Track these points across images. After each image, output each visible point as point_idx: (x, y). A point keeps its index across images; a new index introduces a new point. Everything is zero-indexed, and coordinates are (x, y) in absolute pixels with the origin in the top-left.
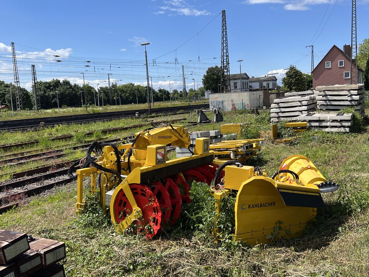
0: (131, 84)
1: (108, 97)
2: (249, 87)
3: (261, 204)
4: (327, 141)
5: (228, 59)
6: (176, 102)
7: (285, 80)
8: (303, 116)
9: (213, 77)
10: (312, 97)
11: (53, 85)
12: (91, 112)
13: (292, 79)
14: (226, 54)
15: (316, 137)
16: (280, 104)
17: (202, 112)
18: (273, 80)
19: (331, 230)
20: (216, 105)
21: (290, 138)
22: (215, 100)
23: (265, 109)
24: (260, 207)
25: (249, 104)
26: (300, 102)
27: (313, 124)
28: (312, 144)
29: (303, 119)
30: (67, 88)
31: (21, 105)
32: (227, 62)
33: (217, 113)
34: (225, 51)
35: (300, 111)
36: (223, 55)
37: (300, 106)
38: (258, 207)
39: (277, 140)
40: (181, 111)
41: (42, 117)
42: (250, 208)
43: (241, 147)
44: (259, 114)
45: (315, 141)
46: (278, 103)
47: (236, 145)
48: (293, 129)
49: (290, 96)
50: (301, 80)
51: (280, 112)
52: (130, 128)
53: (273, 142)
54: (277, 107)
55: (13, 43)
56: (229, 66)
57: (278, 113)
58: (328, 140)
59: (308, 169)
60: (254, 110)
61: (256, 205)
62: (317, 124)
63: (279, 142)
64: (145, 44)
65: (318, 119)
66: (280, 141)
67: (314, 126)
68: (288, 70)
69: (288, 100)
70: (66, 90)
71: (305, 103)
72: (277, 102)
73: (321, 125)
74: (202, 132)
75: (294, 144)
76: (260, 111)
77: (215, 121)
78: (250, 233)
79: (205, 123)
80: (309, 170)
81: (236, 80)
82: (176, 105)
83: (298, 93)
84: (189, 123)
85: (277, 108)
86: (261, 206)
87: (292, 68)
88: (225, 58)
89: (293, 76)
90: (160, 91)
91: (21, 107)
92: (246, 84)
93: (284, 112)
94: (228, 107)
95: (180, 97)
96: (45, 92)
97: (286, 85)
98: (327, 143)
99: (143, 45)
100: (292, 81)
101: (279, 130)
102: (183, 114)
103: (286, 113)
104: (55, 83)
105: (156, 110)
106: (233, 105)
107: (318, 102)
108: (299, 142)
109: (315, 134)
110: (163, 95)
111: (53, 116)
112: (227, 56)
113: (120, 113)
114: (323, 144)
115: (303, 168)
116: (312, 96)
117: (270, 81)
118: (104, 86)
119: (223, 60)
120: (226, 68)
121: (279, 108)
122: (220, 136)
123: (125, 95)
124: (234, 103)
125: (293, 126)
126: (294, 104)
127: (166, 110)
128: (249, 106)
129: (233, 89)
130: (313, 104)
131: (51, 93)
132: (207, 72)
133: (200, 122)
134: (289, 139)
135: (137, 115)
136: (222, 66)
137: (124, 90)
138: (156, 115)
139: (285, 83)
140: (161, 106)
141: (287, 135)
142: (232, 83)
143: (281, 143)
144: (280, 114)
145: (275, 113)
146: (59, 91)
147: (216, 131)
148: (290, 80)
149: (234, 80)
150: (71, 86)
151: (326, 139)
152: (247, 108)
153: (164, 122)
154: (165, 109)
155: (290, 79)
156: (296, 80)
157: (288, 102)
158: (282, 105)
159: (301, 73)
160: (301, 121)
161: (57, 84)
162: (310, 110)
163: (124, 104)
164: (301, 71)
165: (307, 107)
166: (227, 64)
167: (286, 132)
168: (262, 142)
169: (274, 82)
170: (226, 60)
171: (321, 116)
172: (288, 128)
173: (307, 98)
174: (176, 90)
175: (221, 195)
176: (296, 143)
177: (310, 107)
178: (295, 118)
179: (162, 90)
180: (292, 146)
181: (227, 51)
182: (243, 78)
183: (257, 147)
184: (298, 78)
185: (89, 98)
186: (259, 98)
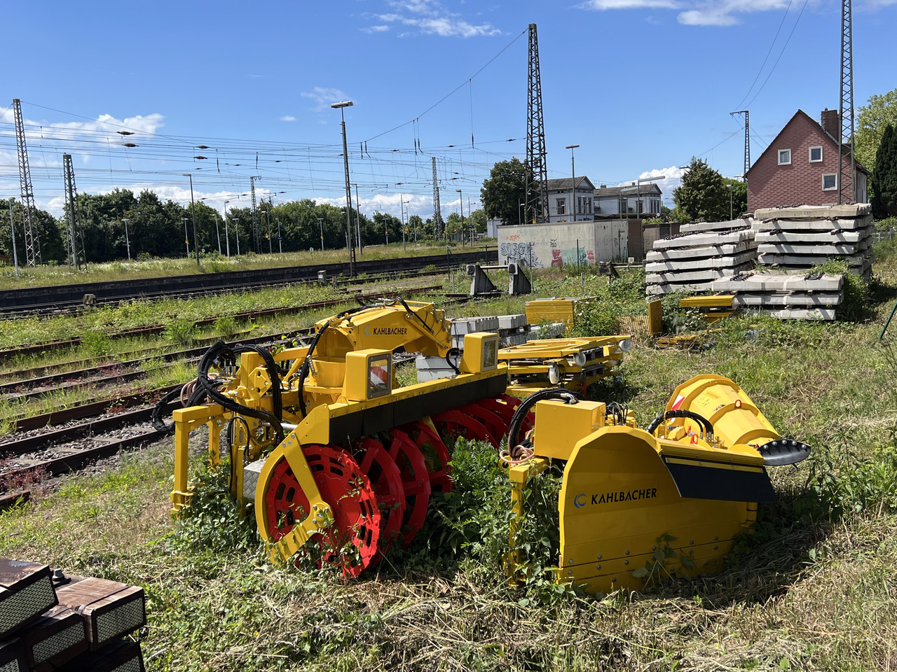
0: (308, 202)
1: (251, 234)
2: (593, 211)
3: (623, 493)
4: (782, 340)
5: (544, 143)
6: (416, 246)
7: (681, 194)
8: (725, 281)
9: (507, 187)
10: (747, 234)
11: (117, 202)
12: (210, 271)
13: (699, 191)
14: (539, 131)
15: (755, 331)
16: (667, 252)
17: (480, 270)
18: (651, 194)
19: (792, 557)
20: (513, 253)
21: (693, 335)
22: (512, 242)
23: (633, 264)
24: (620, 500)
25: (594, 252)
26: (717, 246)
27: (749, 300)
28: (744, 348)
29: (723, 288)
30: (151, 212)
32: (540, 150)
33: (516, 273)
34: (535, 123)
35: (716, 269)
36: (532, 133)
37: (717, 257)
38: (616, 501)
39: (662, 338)
40: (430, 267)
41: (90, 282)
42: (596, 503)
43: (575, 354)
44: (617, 275)
45: (751, 341)
46: (663, 250)
47: (562, 350)
48: (700, 313)
49: (694, 233)
50: (720, 194)
51: (669, 271)
52: (305, 308)
53: (651, 343)
54: (660, 259)
55: (18, 101)
56: (545, 158)
57: (662, 273)
58: (785, 340)
59: (736, 408)
60: (605, 266)
61: (610, 496)
62: (757, 300)
63: (666, 344)
64: (342, 106)
65: (759, 288)
66: (668, 342)
67: (750, 306)
68: (688, 170)
69: (689, 241)
70: (149, 217)
71: (728, 249)
72: (661, 247)
73: (766, 303)
74: (479, 320)
75: (702, 350)
76: (620, 269)
77: (511, 292)
78: (597, 565)
79: (486, 296)
80: (738, 410)
81: (562, 192)
82: (416, 254)
83: (712, 226)
84: (448, 296)
85: (660, 262)
86: (622, 498)
87: (697, 166)
88: (536, 140)
89: (699, 183)
90: (379, 218)
91: (37, 258)
92: (587, 202)
93: (678, 271)
94: (544, 260)
95: (428, 233)
96: (96, 221)
97: (684, 205)
98: (780, 345)
99: (336, 107)
100: (697, 196)
101: (667, 314)
102: (434, 275)
103: (684, 273)
104: (121, 199)
105: (369, 265)
106: (556, 253)
107: (760, 246)
108: (715, 345)
109: (752, 323)
110: (387, 230)
111: (115, 280)
112: (540, 135)
113: (280, 272)
114: (772, 349)
115: (723, 406)
116: (746, 231)
117: (645, 195)
118: (241, 207)
119: (532, 145)
120: (539, 164)
121: (665, 262)
122: (525, 330)
123: (292, 229)
124: (557, 248)
125: (699, 306)
126: (702, 252)
127: (391, 265)
128: (594, 255)
129: (556, 214)
130: (748, 251)
131: (111, 224)
132: (493, 174)
133: (476, 295)
134: (690, 337)
135: (321, 277)
136: (530, 159)
137: (291, 216)
138: (367, 277)
139: (681, 201)
141: (684, 327)
142: (553, 200)
143: (671, 345)
144: (670, 277)
145: (658, 273)
146: (132, 217)
147: (515, 316)
148: (692, 194)
149: (559, 192)
150: (160, 207)
151: (780, 337)
152: (589, 260)
153: (388, 295)
154: (390, 263)
155: (692, 191)
156: (706, 195)
157: (689, 247)
158: (672, 254)
159: (719, 176)
160: (718, 292)
161: (126, 200)
162: (742, 267)
163: (291, 250)
164: (719, 173)
165: (734, 260)
166: (542, 154)
167: (682, 319)
168: (624, 342)
169: (653, 198)
170: (538, 145)
171: (767, 282)
172: (687, 309)
173: (733, 238)
174: (418, 217)
175: (525, 473)
176: (708, 345)
177: (740, 259)
178: (702, 287)
179: (382, 217)
180: (697, 353)
181: (541, 123)
182: (579, 189)
183: (613, 355)
184: (713, 190)
185: (205, 235)
186: (617, 237)
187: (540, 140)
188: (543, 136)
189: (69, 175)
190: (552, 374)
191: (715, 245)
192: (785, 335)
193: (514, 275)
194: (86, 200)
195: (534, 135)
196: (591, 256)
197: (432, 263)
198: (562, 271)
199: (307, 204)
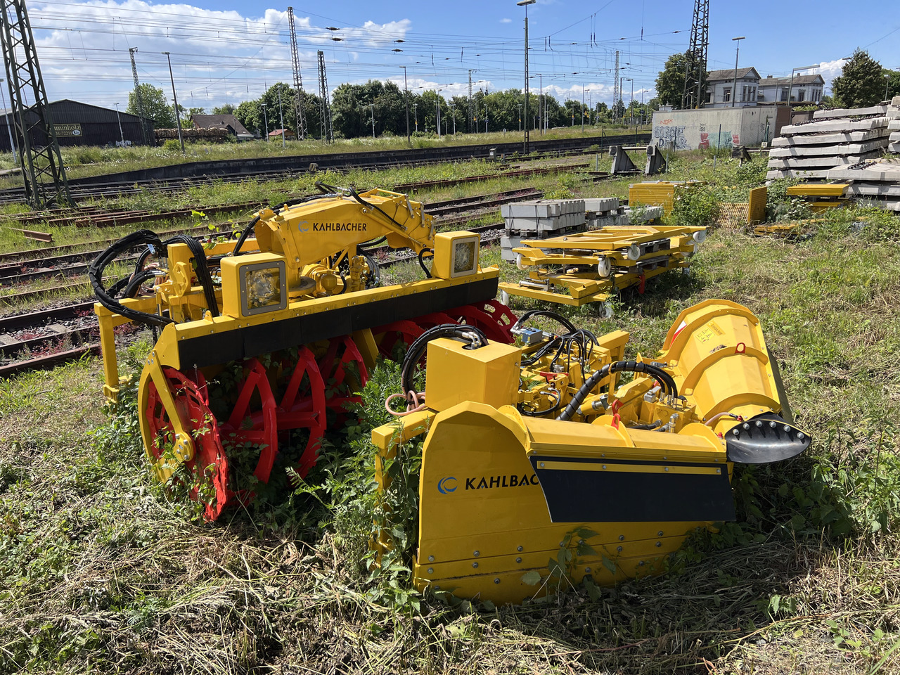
0: (515, 91)
1: (467, 118)
2: (756, 99)
3: (516, 477)
4: (889, 235)
5: (707, 34)
6: (593, 128)
7: (839, 84)
8: (842, 170)
9: (679, 76)
10: (881, 121)
11: (369, 91)
12: (417, 147)
13: (857, 80)
14: (704, 23)
15: (861, 223)
16: (794, 138)
17: (622, 152)
18: (815, 84)
20: (665, 136)
21: (793, 224)
22: (664, 126)
23: (765, 149)
24: (511, 485)
25: (739, 136)
26: (846, 133)
27: (864, 190)
28: (845, 241)
29: (839, 176)
30: (393, 99)
31: (304, 128)
32: (703, 41)
33: (654, 154)
34: (701, 15)
35: (841, 156)
36: (697, 25)
37: (844, 144)
38: (504, 485)
39: (760, 226)
40: (593, 147)
41: (325, 153)
42: (473, 488)
43: (628, 248)
44: (749, 158)
45: (856, 234)
46: (790, 136)
47: (615, 243)
48: (806, 201)
49: (827, 119)
50: (878, 83)
51: (792, 157)
52: (461, 182)
53: (747, 231)
54: (786, 145)
55: (291, 8)
56: (706, 49)
57: (786, 158)
58: (892, 235)
59: (737, 352)
60: (738, 150)
61: (495, 479)
62: (874, 190)
63: (763, 232)
64: (526, 3)
65: (878, 177)
66: (765, 230)
67: (866, 196)
68: (850, 61)
69: (818, 127)
70: (391, 102)
71: (857, 136)
72: (789, 133)
73: (883, 193)
75: (799, 240)
76: (752, 152)
77: (647, 171)
78: (472, 562)
79: (624, 175)
80: (739, 357)
81: (730, 82)
82: (587, 135)
83: (847, 112)
84: (591, 173)
85: (785, 147)
86: (514, 483)
87: (860, 57)
88: (700, 31)
89: (859, 73)
90: (569, 104)
91: (305, 134)
92: (752, 91)
93: (802, 157)
94: (692, 142)
95: (609, 118)
96: (354, 105)
97: (841, 94)
98: (886, 240)
99: (521, 5)
100: (855, 85)
101: (772, 201)
102: (595, 153)
103: (808, 159)
104: (372, 88)
105: (545, 144)
106: (704, 137)
107: (892, 134)
108: (814, 235)
109: (860, 215)
110: (575, 114)
111: (344, 152)
112: (704, 27)
113: (472, 149)
114: (876, 244)
115: (723, 347)
116: (881, 119)
117: (809, 85)
118: (460, 96)
119: (696, 36)
120: (700, 54)
121: (790, 148)
123: (499, 113)
124: (706, 132)
125: (806, 194)
126: (830, 138)
127: (564, 144)
128: (739, 139)
129: (722, 102)
130: (879, 139)
131: (365, 108)
132: (668, 66)
133: (616, 173)
134: (788, 227)
135: (492, 154)
136: (692, 50)
137: (498, 103)
138: (538, 154)
139: (839, 90)
140: (556, 137)
141: (786, 216)
142: (719, 90)
143: (768, 233)
144: (792, 162)
145: (780, 158)
146: (379, 103)
147: (605, 200)
148: (850, 84)
149: (726, 82)
150: (400, 95)
151: (887, 231)
152: (733, 143)
154: (564, 142)
155: (851, 80)
156: (864, 85)
157: (818, 133)
158: (798, 140)
159: (880, 67)
160: (833, 180)
161: (375, 89)
162: (870, 154)
163: (493, 131)
164: (880, 64)
165: (862, 147)
166: (704, 45)
167: (786, 207)
168: (699, 234)
169: (815, 88)
170: (701, 36)
171: (889, 171)
172: (793, 197)
173: (865, 125)
174: (603, 104)
175: (388, 438)
176: (805, 236)
177: (869, 146)
178: (820, 174)
179: (572, 103)
180: (793, 243)
181: (706, 15)
182: (745, 79)
183: (683, 246)
184: (871, 80)
185: (432, 118)
186: (765, 123)
187: (704, 31)
188: (707, 27)
189: (322, 68)
190: (601, 267)
191: (843, 132)
192: (893, 230)
193: (652, 157)
194: (348, 89)
195: (698, 27)
196: (736, 139)
197: (596, 143)
198: (703, 153)
199: (514, 92)
